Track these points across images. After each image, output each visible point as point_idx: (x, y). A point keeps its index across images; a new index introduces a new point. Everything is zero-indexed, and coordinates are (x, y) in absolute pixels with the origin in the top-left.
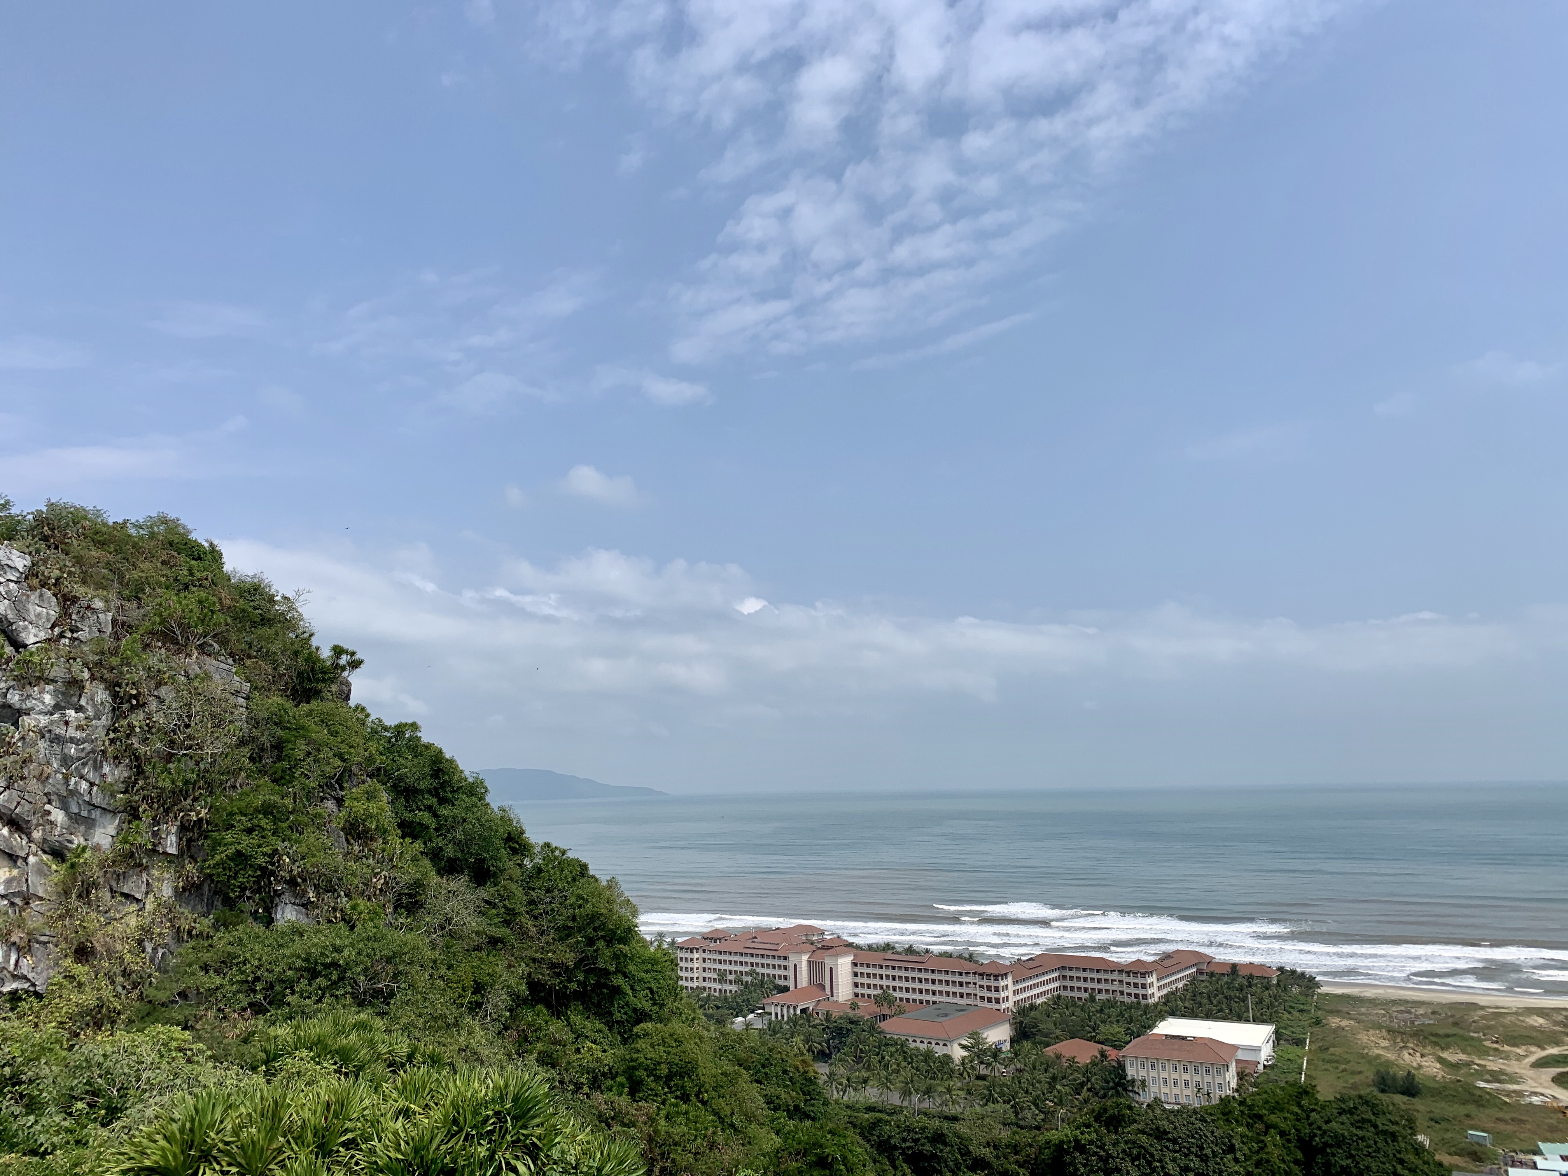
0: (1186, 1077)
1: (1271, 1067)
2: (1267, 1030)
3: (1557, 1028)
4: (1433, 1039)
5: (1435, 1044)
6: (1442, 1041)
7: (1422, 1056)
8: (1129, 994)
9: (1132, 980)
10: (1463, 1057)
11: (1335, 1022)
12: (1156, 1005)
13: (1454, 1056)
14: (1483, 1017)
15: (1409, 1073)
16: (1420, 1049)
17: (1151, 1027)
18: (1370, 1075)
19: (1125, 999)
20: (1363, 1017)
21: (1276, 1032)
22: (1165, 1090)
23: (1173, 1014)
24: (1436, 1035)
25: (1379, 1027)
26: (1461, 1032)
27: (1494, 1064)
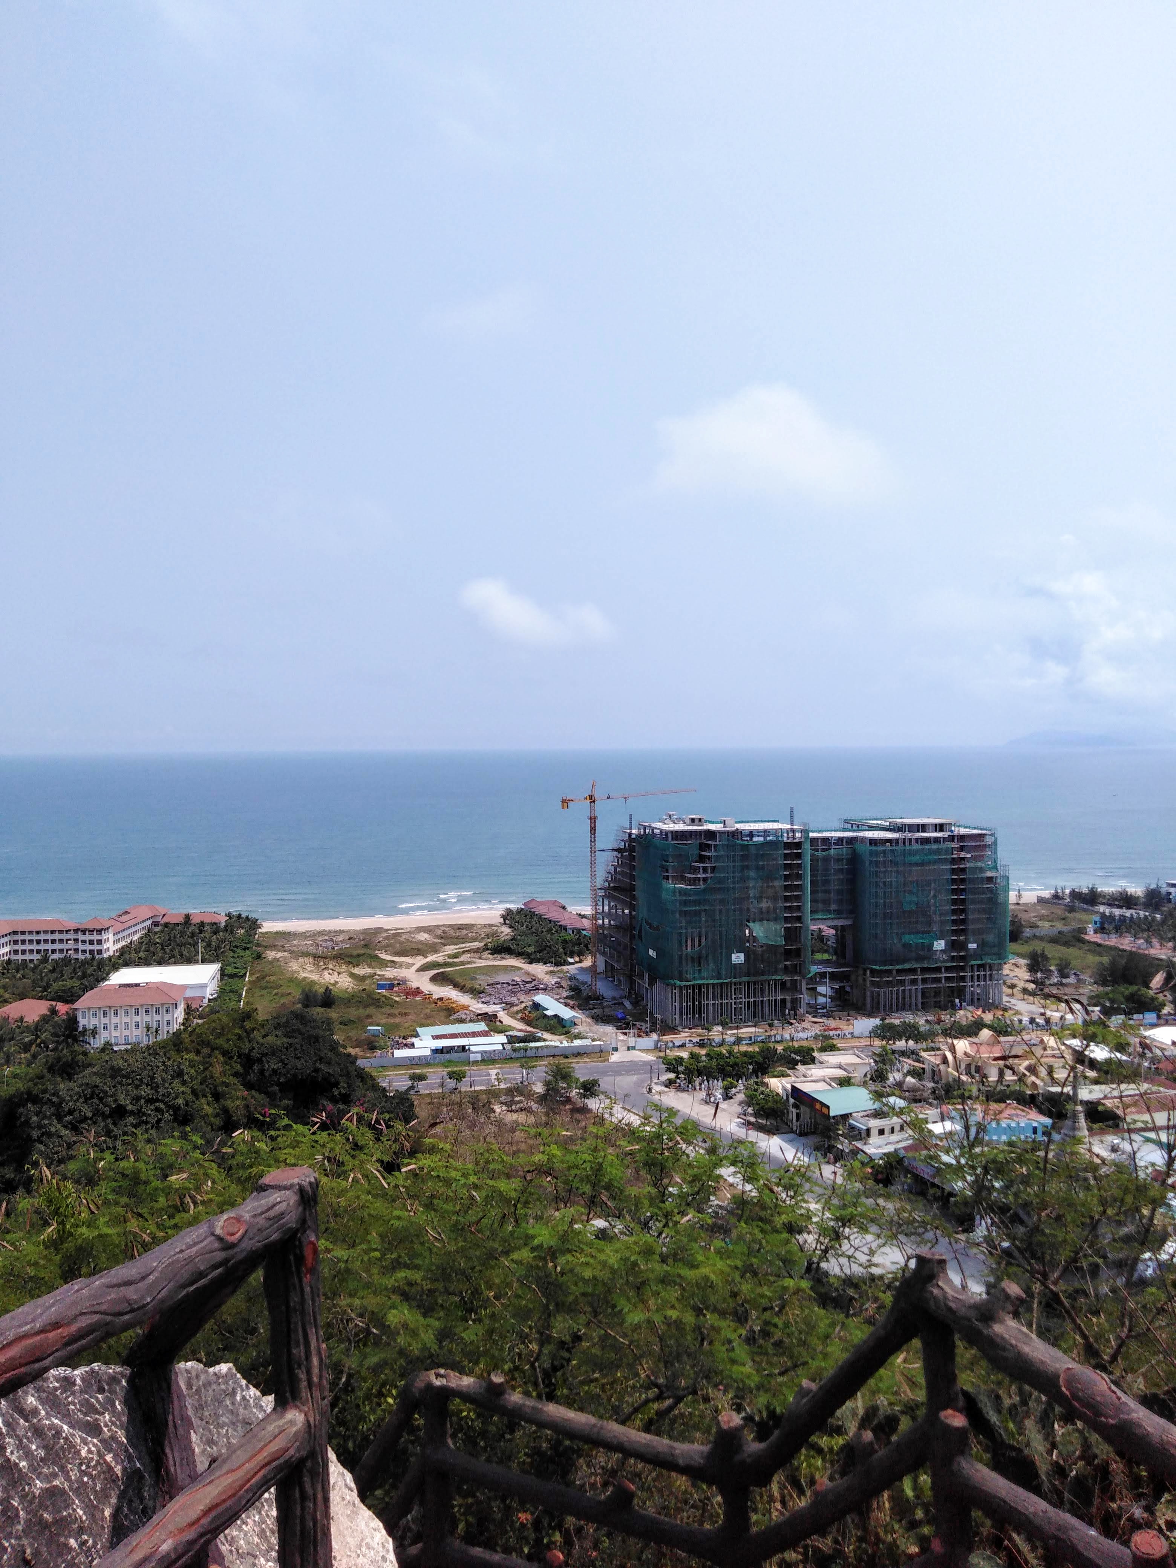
0: (137, 1019)
1: (214, 999)
2: (213, 969)
3: (436, 940)
4: (347, 959)
5: (350, 963)
6: (354, 960)
7: (339, 974)
8: (84, 951)
9: (88, 937)
10: (369, 970)
11: (271, 955)
12: (110, 958)
13: (362, 971)
14: (387, 938)
15: (327, 989)
16: (337, 969)
17: (104, 979)
18: (297, 994)
19: (81, 957)
20: (295, 949)
21: (222, 970)
22: (115, 1033)
23: (127, 964)
24: (351, 956)
25: (305, 954)
26: (369, 951)
27: (390, 973)
